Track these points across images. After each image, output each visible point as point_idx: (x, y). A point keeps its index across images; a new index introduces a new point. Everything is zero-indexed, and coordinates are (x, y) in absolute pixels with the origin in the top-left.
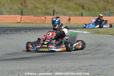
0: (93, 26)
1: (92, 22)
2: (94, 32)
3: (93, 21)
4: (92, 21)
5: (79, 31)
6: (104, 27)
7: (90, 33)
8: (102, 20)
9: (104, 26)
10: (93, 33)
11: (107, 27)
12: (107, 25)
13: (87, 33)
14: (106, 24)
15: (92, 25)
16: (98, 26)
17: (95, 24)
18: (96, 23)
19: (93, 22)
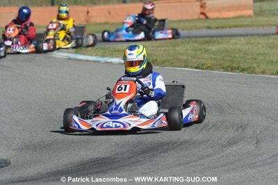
0: (129, 36)
1: (127, 26)
3: (128, 23)
4: (124, 23)
6: (157, 37)
8: (150, 18)
9: (159, 35)
11: (165, 36)
12: (165, 31)
14: (163, 30)
15: (124, 32)
16: (142, 35)
17: (133, 31)
18: (136, 27)
19: (129, 26)
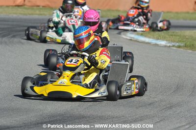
2: (182, 45)
5: (150, 37)
7: (173, 46)
10: (179, 47)
13: (165, 46)
